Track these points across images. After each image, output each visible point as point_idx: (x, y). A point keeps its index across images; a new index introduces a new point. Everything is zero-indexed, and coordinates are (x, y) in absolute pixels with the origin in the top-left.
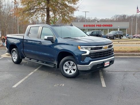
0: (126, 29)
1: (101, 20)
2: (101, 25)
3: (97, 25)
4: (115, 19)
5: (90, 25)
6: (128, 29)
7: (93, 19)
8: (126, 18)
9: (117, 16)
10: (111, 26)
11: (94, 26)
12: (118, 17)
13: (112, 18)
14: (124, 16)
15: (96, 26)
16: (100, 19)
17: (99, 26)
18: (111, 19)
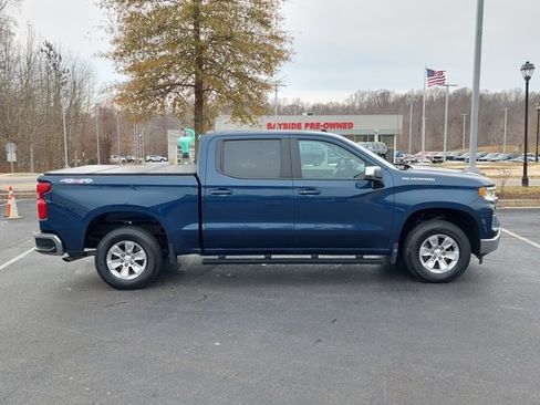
0: (393, 136)
1: (314, 107)
2: (318, 124)
3: (307, 125)
4: (357, 104)
5: (285, 124)
6: (398, 136)
7: (290, 103)
8: (391, 100)
9: (363, 94)
10: (350, 125)
11: (299, 126)
12: (366, 99)
13: (347, 100)
14: (385, 95)
15: (303, 126)
16: (312, 104)
17: (312, 126)
18: (346, 104)
